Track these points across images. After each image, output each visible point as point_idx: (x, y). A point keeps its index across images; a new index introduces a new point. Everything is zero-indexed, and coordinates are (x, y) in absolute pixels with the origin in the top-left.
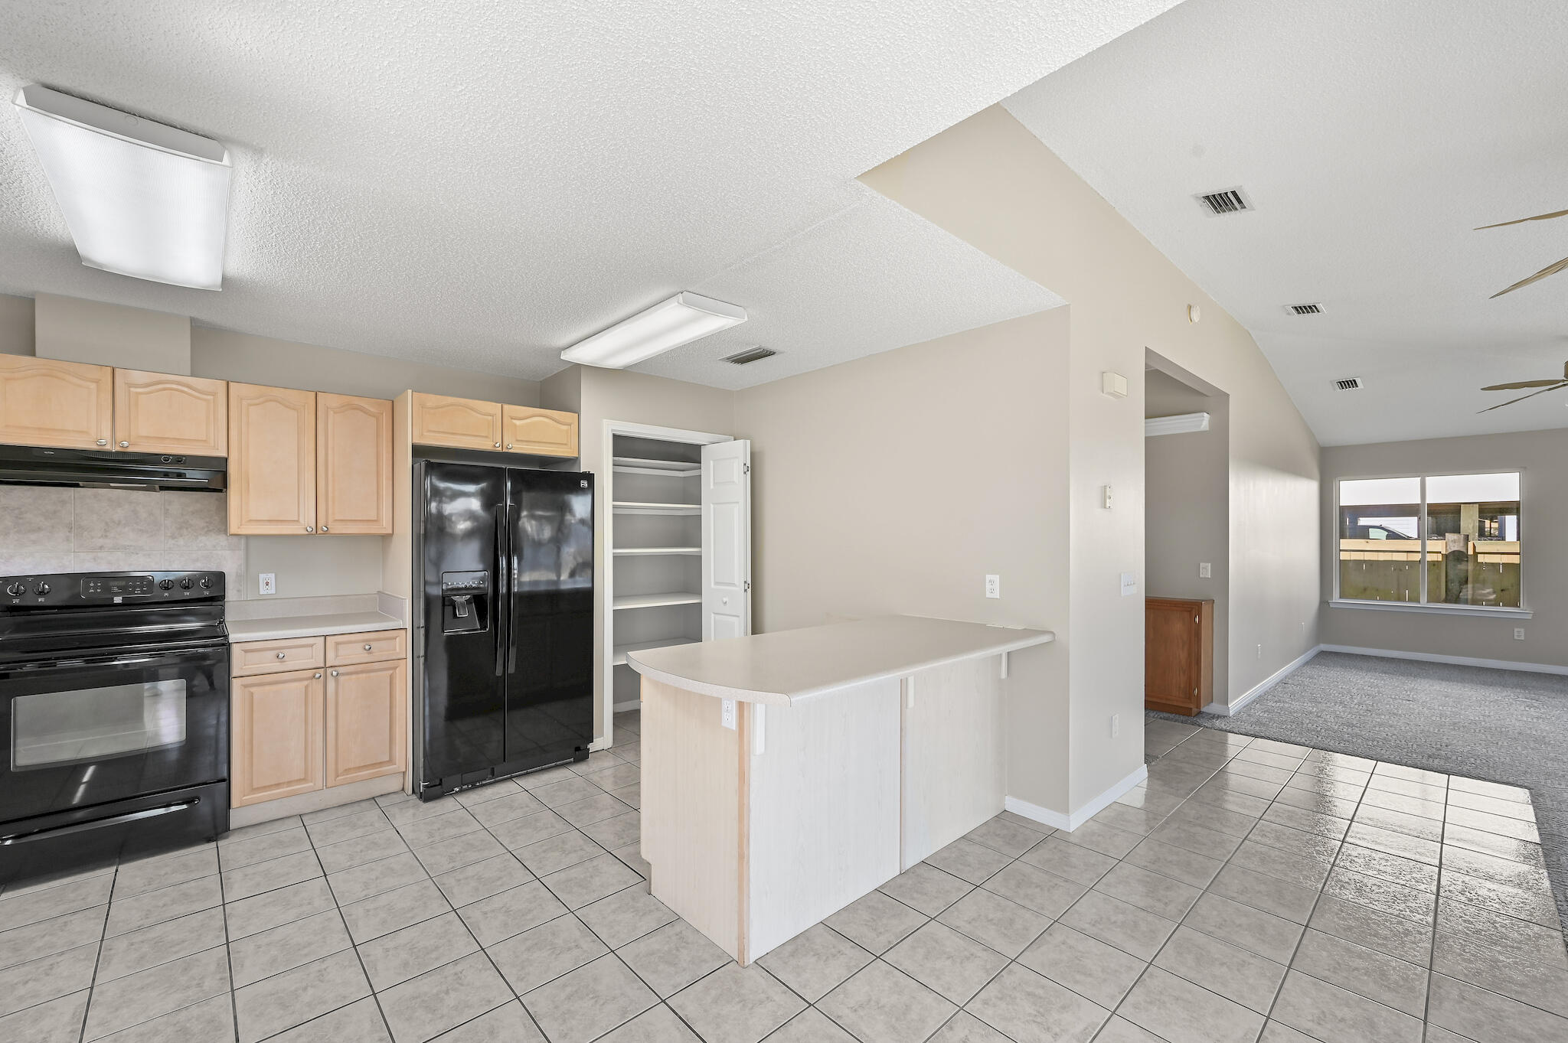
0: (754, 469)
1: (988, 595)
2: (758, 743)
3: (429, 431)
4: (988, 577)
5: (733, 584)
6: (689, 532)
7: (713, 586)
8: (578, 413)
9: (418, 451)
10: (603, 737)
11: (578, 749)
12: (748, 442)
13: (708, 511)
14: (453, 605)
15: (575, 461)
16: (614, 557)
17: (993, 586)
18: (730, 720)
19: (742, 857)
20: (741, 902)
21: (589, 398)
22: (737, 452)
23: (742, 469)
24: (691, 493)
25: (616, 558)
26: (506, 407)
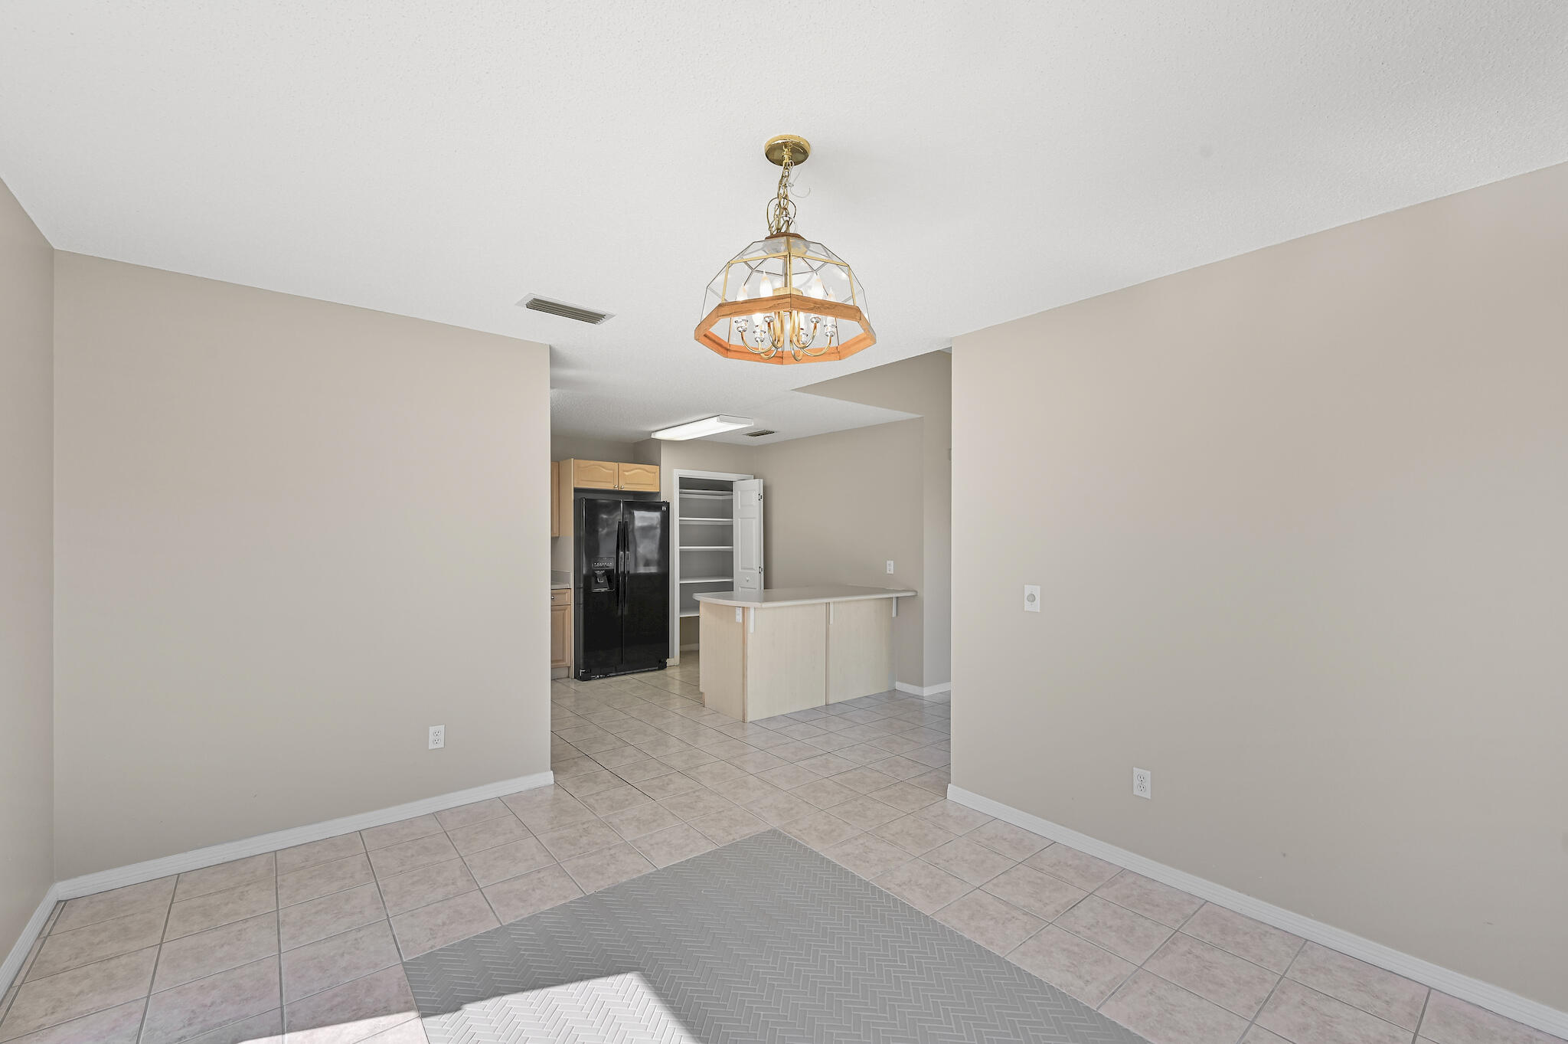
0: (766, 497)
1: (888, 572)
2: (751, 628)
3: (582, 480)
4: (888, 562)
5: (752, 569)
6: (725, 535)
7: (740, 570)
8: (659, 464)
9: (576, 490)
10: (674, 659)
11: (660, 662)
12: (762, 480)
13: (737, 522)
14: (596, 576)
15: (658, 494)
16: (680, 552)
17: (890, 567)
18: (739, 618)
19: (744, 676)
20: (744, 695)
21: (665, 457)
22: (755, 487)
23: (758, 497)
24: (727, 511)
25: (681, 552)
26: (621, 464)
